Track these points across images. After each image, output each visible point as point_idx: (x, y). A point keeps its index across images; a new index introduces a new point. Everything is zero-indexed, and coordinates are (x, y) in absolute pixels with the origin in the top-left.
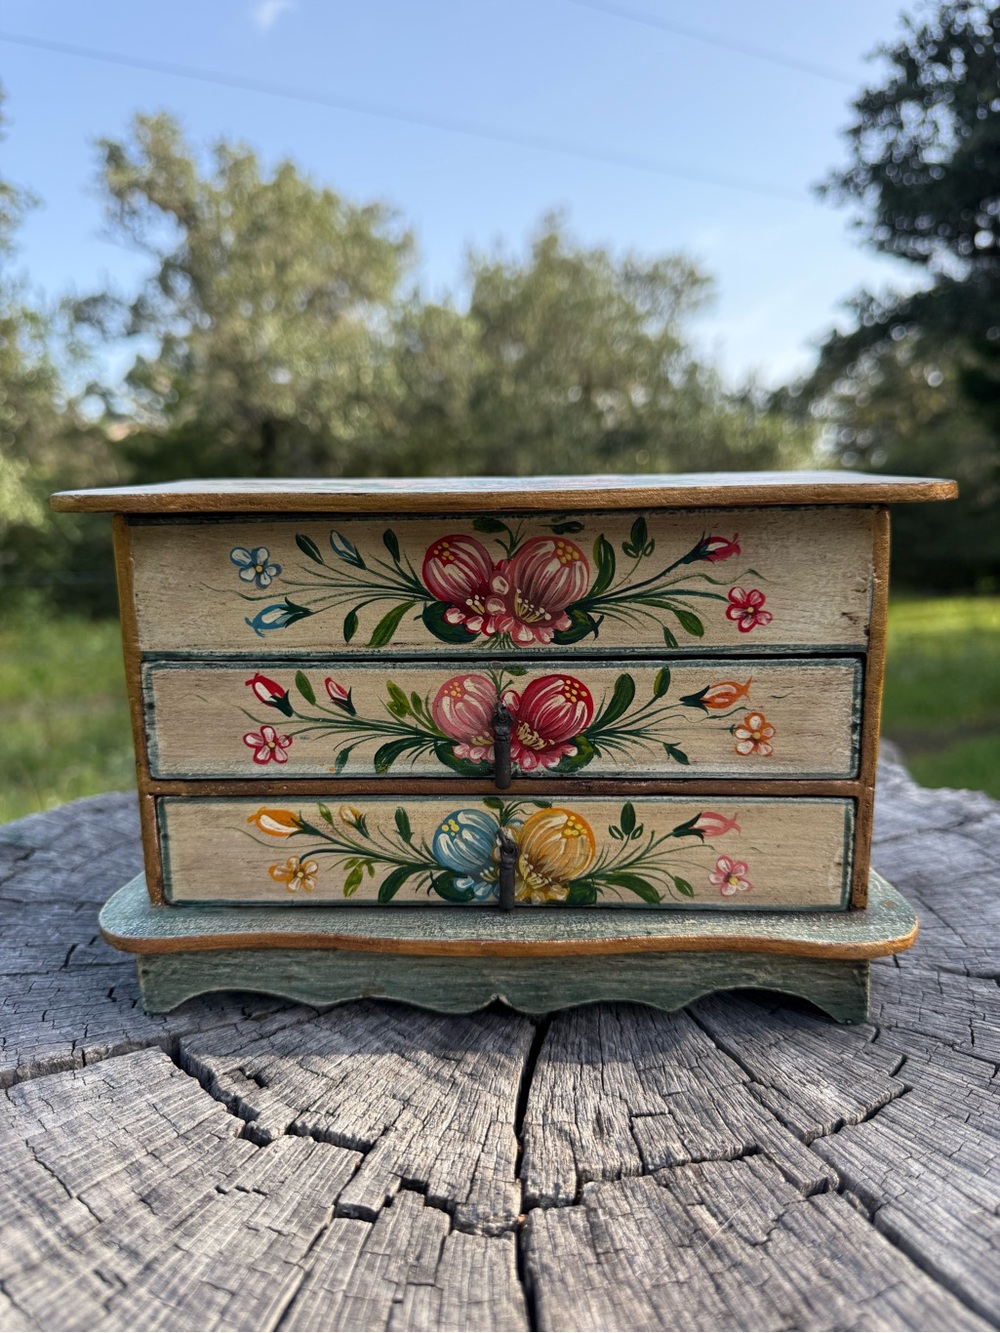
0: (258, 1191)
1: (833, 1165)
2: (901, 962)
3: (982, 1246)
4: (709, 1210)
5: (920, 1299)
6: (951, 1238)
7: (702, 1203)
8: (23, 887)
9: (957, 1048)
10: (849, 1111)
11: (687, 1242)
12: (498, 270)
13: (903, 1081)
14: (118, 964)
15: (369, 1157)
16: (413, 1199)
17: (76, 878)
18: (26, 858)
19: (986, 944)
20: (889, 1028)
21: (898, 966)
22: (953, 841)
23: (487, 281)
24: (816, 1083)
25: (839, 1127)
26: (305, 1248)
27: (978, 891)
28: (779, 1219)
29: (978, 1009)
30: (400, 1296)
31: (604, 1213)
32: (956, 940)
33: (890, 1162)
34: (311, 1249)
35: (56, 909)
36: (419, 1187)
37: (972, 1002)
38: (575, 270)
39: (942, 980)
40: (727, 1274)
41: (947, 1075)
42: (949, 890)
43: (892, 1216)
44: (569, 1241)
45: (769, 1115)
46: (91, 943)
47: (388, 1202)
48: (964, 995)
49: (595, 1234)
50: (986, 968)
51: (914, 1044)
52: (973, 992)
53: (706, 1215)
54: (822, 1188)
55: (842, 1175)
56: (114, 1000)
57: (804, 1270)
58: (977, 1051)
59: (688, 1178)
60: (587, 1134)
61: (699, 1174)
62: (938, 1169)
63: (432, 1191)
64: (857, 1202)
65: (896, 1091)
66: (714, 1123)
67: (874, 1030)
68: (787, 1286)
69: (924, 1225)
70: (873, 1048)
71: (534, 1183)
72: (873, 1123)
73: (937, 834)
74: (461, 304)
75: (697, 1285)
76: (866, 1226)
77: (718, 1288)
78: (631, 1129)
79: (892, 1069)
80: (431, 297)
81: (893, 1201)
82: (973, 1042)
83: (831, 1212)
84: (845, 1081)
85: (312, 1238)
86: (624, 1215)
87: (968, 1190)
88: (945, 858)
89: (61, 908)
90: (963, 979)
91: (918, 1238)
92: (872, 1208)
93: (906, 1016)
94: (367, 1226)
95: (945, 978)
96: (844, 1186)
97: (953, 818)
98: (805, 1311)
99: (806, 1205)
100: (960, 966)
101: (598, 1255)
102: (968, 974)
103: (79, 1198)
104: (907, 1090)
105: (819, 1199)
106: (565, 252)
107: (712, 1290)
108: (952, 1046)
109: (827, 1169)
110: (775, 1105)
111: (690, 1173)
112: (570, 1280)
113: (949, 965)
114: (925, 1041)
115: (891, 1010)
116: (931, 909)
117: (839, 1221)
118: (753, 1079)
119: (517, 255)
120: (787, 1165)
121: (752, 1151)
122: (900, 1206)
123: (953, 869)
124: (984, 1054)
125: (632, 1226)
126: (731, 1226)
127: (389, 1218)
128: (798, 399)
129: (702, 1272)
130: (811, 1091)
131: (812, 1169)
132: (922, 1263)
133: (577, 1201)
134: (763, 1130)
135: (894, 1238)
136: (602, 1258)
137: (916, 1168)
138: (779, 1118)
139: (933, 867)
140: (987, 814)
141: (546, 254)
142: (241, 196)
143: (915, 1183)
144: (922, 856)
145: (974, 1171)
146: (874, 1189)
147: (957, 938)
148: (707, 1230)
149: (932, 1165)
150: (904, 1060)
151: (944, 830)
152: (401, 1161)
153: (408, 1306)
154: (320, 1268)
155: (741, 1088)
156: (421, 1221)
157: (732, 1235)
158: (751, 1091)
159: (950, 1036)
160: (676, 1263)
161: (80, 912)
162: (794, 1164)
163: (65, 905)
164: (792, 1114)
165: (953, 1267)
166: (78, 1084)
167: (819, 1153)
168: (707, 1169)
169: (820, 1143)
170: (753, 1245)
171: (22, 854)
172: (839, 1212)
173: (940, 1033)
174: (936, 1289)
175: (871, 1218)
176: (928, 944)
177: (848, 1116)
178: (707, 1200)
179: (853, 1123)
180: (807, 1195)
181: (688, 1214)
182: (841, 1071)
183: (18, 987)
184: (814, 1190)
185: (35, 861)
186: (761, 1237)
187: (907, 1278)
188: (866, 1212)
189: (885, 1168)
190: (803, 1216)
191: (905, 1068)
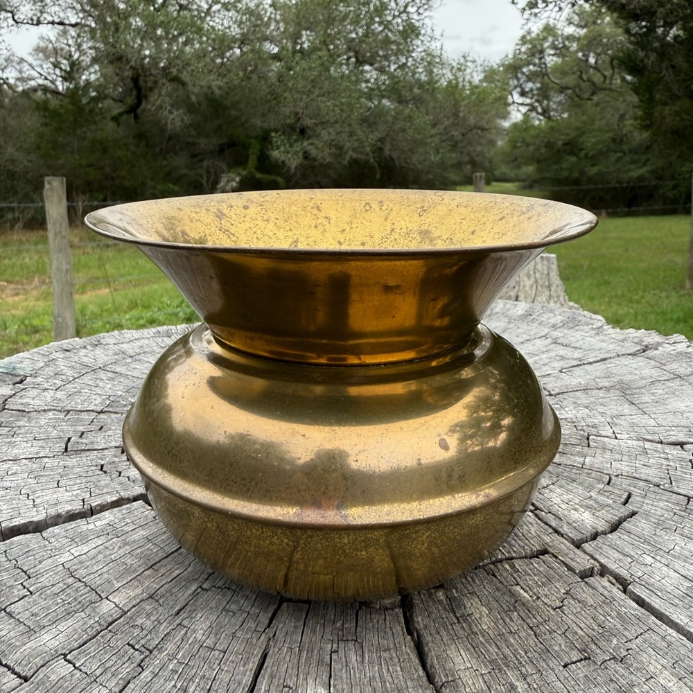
0: (229, 588)
1: (595, 560)
2: (618, 436)
4: (522, 588)
5: (663, 638)
7: (518, 584)
8: (24, 401)
9: (662, 487)
10: (600, 526)
11: (512, 608)
13: (631, 507)
14: (102, 449)
17: (60, 394)
18: (21, 382)
19: (670, 424)
20: (617, 476)
21: (616, 438)
22: (639, 362)
24: (575, 510)
25: (595, 536)
26: (267, 621)
27: (661, 392)
28: (567, 593)
29: (671, 464)
30: (335, 648)
31: (457, 592)
33: (631, 557)
34: (271, 622)
35: (51, 414)
37: (667, 459)
39: (646, 446)
40: (541, 627)
41: (659, 504)
42: (642, 390)
43: (638, 589)
44: (437, 610)
45: (550, 530)
46: (81, 436)
48: (662, 455)
49: (454, 605)
50: (673, 439)
51: (635, 486)
52: (667, 454)
53: (522, 591)
54: (591, 573)
55: (601, 565)
56: (105, 472)
58: (676, 489)
59: (505, 569)
61: (513, 567)
62: (663, 560)
64: (614, 581)
65: (626, 513)
66: (517, 535)
67: (608, 477)
68: (580, 632)
70: (608, 488)
72: (616, 533)
73: (630, 357)
75: (523, 634)
76: (623, 596)
77: (536, 636)
79: (623, 500)
81: (637, 580)
82: (671, 483)
83: (600, 588)
86: (469, 593)
88: (638, 372)
89: (54, 414)
90: (660, 446)
91: (656, 603)
92: (624, 584)
93: (627, 468)
94: (305, 606)
95: (648, 445)
96: (604, 571)
97: (639, 348)
98: (594, 647)
99: (583, 584)
100: (656, 438)
101: (457, 618)
102: (661, 443)
103: (107, 598)
104: (634, 514)
105: (591, 580)
107: (533, 637)
108: (658, 486)
109: (592, 561)
110: (553, 524)
111: (507, 567)
113: (650, 437)
114: (641, 483)
115: (617, 464)
116: (633, 404)
117: (606, 593)
118: (537, 508)
120: (567, 560)
121: (545, 552)
122: (643, 583)
123: (643, 379)
124: (679, 491)
126: (538, 598)
129: (525, 626)
130: (575, 515)
131: (581, 561)
132: (660, 616)
134: (547, 539)
135: (641, 602)
136: (461, 620)
137: (649, 560)
138: (556, 531)
139: (628, 377)
140: (659, 344)
143: (649, 569)
145: (685, 561)
146: (624, 573)
147: (652, 421)
148: (523, 600)
149: (658, 558)
150: (629, 497)
151: (633, 355)
153: (342, 653)
155: (530, 514)
157: (539, 603)
158: (536, 515)
159: (656, 480)
160: (508, 621)
161: (68, 417)
162: (571, 559)
163: (56, 412)
164: (565, 529)
166: (91, 526)
167: (585, 552)
168: (517, 563)
169: (586, 546)
170: (554, 609)
171: (18, 379)
172: (604, 587)
173: (650, 478)
174: (674, 633)
175: (625, 591)
176: (633, 425)
177: (600, 529)
178: (521, 583)
179: (604, 533)
180: (582, 578)
181: (510, 591)
182: (591, 502)
183: (35, 466)
184: (586, 575)
185: (28, 384)
186: (558, 604)
187: (653, 626)
188: (621, 587)
189: (630, 560)
190: (582, 591)
191: (631, 500)
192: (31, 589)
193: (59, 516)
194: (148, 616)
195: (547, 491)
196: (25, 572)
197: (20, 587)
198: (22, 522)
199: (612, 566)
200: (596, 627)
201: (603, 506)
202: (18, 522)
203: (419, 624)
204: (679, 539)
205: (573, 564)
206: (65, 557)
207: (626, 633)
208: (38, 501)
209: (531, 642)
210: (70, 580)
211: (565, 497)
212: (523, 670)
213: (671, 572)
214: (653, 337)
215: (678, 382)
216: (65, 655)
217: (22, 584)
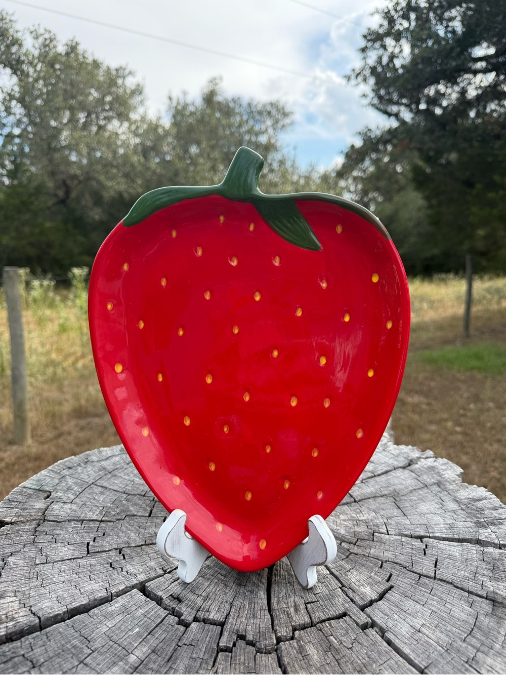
0: (191, 645)
1: (370, 617)
2: (390, 532)
3: (415, 643)
5: (396, 662)
6: (406, 641)
7: (332, 635)
8: (55, 513)
9: (407, 569)
10: (374, 596)
13: (390, 583)
14: (108, 551)
15: (225, 628)
16: (242, 643)
18: (48, 497)
19: (417, 523)
20: (386, 562)
21: (388, 534)
22: (407, 473)
24: (363, 585)
25: (371, 603)
26: (212, 664)
27: (415, 498)
28: (355, 639)
29: (414, 552)
31: (303, 642)
32: (408, 522)
33: (387, 615)
34: (214, 663)
35: (73, 524)
36: (244, 638)
37: (412, 549)
40: (342, 660)
41: (405, 581)
42: (405, 498)
43: (388, 635)
44: (294, 652)
45: (349, 600)
46: (94, 541)
47: (234, 645)
48: (409, 546)
49: (301, 650)
50: (417, 534)
51: (394, 568)
52: (413, 545)
53: (334, 640)
54: (367, 626)
55: (373, 621)
56: (114, 569)
57: (363, 656)
58: (414, 569)
59: (326, 626)
60: (292, 611)
61: (330, 624)
62: (403, 617)
63: (247, 639)
64: (378, 630)
65: (388, 587)
66: (332, 604)
67: (381, 562)
68: (359, 662)
69: (399, 637)
70: (381, 570)
71: (279, 632)
72: (382, 601)
73: (401, 470)
75: (333, 664)
76: (380, 639)
77: (339, 665)
78: (307, 608)
79: (387, 579)
81: (389, 629)
82: (412, 565)
83: (371, 636)
84: (372, 584)
85: (213, 659)
86: (309, 642)
87: (411, 623)
88: (404, 483)
89: (75, 524)
90: (410, 539)
92: (382, 632)
93: (391, 556)
94: (230, 654)
95: (404, 539)
96: (374, 624)
97: (406, 462)
98: (364, 669)
99: (363, 633)
100: (409, 533)
102: (411, 537)
103: (132, 653)
104: (392, 587)
105: (367, 631)
107: (337, 665)
108: (405, 567)
109: (368, 618)
110: (351, 596)
111: (328, 625)
112: (296, 666)
113: (405, 533)
114: (397, 567)
115: (386, 554)
116: (399, 508)
117: (373, 638)
118: (343, 586)
120: (355, 618)
121: (346, 614)
122: (392, 631)
123: (407, 488)
124: (416, 570)
125: (312, 646)
126: (341, 642)
127: (236, 651)
129: (334, 660)
130: (362, 589)
131: (363, 619)
132: (398, 651)
133: (293, 638)
134: (347, 605)
135: (389, 643)
136: (304, 658)
137: (396, 617)
138: (352, 600)
139: (400, 487)
140: (419, 459)
143: (396, 622)
144: (396, 481)
145: (413, 617)
146: (383, 625)
148: (334, 645)
149: (401, 616)
150: (391, 575)
151: (404, 468)
152: (236, 627)
154: (220, 671)
155: (339, 590)
156: (247, 650)
157: (342, 646)
158: (342, 590)
159: (405, 564)
160: (326, 657)
161: (83, 526)
162: (358, 618)
164: (357, 599)
165: (406, 650)
166: (113, 608)
167: (365, 613)
168: (332, 622)
169: (367, 610)
170: (348, 649)
172: (373, 635)
173: (402, 563)
174: (401, 659)
175: (382, 637)
176: (398, 524)
177: (373, 598)
178: (334, 634)
179: (376, 601)
180: (363, 630)
181: (328, 640)
182: (371, 580)
184: (364, 627)
186: (351, 646)
187: (393, 656)
188: (381, 634)
189: (387, 618)
190: (362, 637)
191: (392, 578)
192: (92, 649)
194: (154, 662)
195: (349, 573)
196: (87, 639)
197: (86, 648)
198: (78, 606)
199: (378, 621)
200: (366, 658)
201: (376, 583)
202: (75, 605)
203: (284, 661)
204: (411, 602)
205: (358, 621)
206: (105, 629)
207: (380, 661)
208: (82, 590)
209: (336, 669)
210: (111, 643)
211: (358, 577)
213: (406, 624)
214: (415, 454)
215: (426, 490)
217: (87, 646)
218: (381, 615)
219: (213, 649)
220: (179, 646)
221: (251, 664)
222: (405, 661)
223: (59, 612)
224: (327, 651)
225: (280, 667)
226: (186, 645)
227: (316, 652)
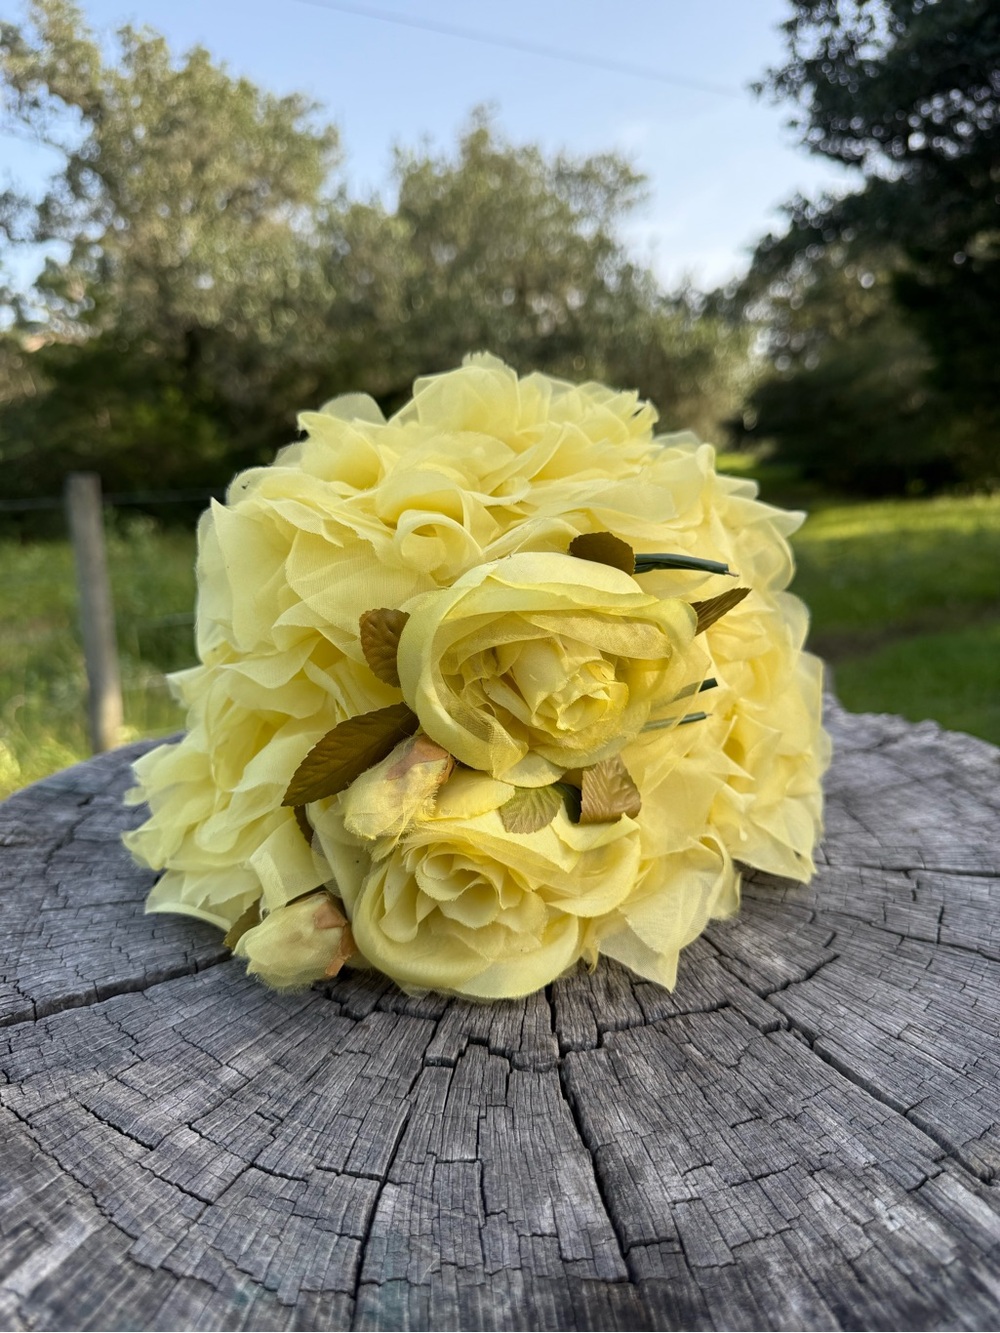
0: (363, 1052)
1: (782, 1012)
2: (832, 861)
3: (888, 1059)
4: (695, 1046)
5: (845, 1095)
6: (866, 1055)
7: (690, 1042)
9: (873, 925)
10: (794, 973)
11: (681, 1068)
12: (428, 165)
13: (833, 951)
15: (441, 1024)
16: (479, 1052)
19: (897, 844)
20: (823, 912)
21: (829, 864)
22: (874, 760)
23: (414, 179)
24: (768, 955)
25: (786, 986)
26: (408, 1088)
27: (893, 802)
28: (746, 1050)
29: (889, 895)
30: (483, 1113)
31: (621, 1052)
32: (875, 843)
33: (823, 1008)
34: (412, 1088)
36: (484, 1043)
37: (886, 890)
38: (505, 167)
39: (863, 873)
40: (711, 1087)
41: (868, 946)
42: (869, 801)
43: (824, 1044)
44: (597, 1072)
45: (735, 980)
47: (461, 1054)
48: (879, 885)
49: (615, 1067)
50: (897, 864)
51: (843, 924)
52: (887, 882)
53: (694, 1050)
54: (777, 1027)
55: (789, 1018)
57: (764, 1081)
58: (889, 926)
59: (678, 1026)
60: (601, 998)
61: (687, 1023)
62: (858, 1011)
63: (493, 1045)
64: (800, 1035)
65: (827, 958)
66: (695, 987)
67: (811, 914)
68: (754, 1092)
69: (848, 1048)
70: (811, 928)
71: (567, 1035)
72: (811, 980)
73: (860, 755)
74: (390, 203)
75: (691, 1095)
76: (807, 1051)
77: (705, 1096)
78: (634, 993)
79: (824, 942)
80: (358, 196)
81: (826, 1033)
82: (885, 919)
83: (783, 1044)
84: (789, 951)
85: (411, 1081)
87: (879, 1024)
88: (867, 775)
90: (879, 873)
91: (843, 1057)
92: (810, 1039)
93: (835, 902)
94: (450, 1071)
95: (866, 872)
96: (791, 1025)
97: (875, 740)
98: (766, 1106)
99: (764, 1039)
100: (877, 862)
101: (619, 1080)
102: (883, 869)
103: (227, 1064)
104: (836, 957)
105: (775, 1035)
106: (496, 148)
107: (702, 1098)
108: (869, 923)
109: (779, 1014)
110: (739, 972)
111: (680, 1023)
112: (602, 1096)
113: (870, 862)
114: (850, 921)
115: (824, 898)
116: (855, 817)
117: (789, 1048)
118: (721, 953)
119: (446, 152)
120: (749, 1014)
121: (725, 1005)
122: (830, 1036)
123: (874, 784)
124: (893, 928)
125: (642, 1060)
126: (712, 1056)
127: (466, 1065)
128: (731, 301)
129: (694, 1087)
130: (766, 961)
131: (768, 1015)
132: (846, 1072)
133: (600, 1045)
134: (731, 990)
135: (827, 1058)
136: (623, 1082)
137: (842, 1010)
138: (742, 981)
139: (859, 782)
140: (902, 736)
141: (476, 151)
142: (149, 84)
143: (842, 1020)
144: (849, 773)
145: (883, 1010)
146: (812, 1026)
147: (875, 840)
148: (695, 1059)
149: (854, 1008)
150: (834, 935)
151: (867, 751)
152: (466, 1025)
153: (490, 1120)
154: (422, 1101)
155: (713, 961)
156: (489, 1064)
157: (713, 1062)
158: (720, 962)
159: (868, 916)
160: (675, 1081)
162: (756, 1013)
164: (752, 978)
165: (867, 1074)
166: (199, 984)
167: (772, 1004)
168: (692, 1018)
169: (774, 998)
170: (728, 1068)
171: (82, 799)
172: (788, 1043)
173: (861, 914)
174: (855, 1087)
175: (811, 1047)
176: (852, 846)
177: (792, 977)
178: (694, 1040)
179: (798, 982)
180: (765, 1034)
181: (681, 1050)
182: (787, 946)
183: (122, 913)
184: (769, 1030)
185: (97, 805)
186: (734, 1062)
187: (835, 1082)
188: (807, 1042)
189: (820, 1012)
190: (762, 1047)
191: (835, 941)
192: (141, 1055)
193: (159, 973)
194: (275, 1081)
195: (736, 932)
196: (132, 1037)
197: (128, 1053)
198: (119, 980)
199: (801, 1019)
200: (772, 1086)
201: (800, 950)
202: (112, 980)
203: (575, 1087)
204: (881, 985)
205: (756, 1018)
206: (174, 1021)
207: (804, 1091)
208: (133, 955)
209: (699, 1104)
210: (184, 1046)
211: (757, 939)
212: (687, 1131)
213: (866, 1023)
214: (896, 727)
215: (918, 788)
216: (190, 1125)
217: (130, 1050)
218: (807, 1006)
219: (412, 1061)
220: (335, 1054)
221: (496, 1090)
222: (865, 1092)
223: (77, 993)
224: (679, 1070)
225: (565, 1097)
226: (352, 1052)
227: (652, 1072)
